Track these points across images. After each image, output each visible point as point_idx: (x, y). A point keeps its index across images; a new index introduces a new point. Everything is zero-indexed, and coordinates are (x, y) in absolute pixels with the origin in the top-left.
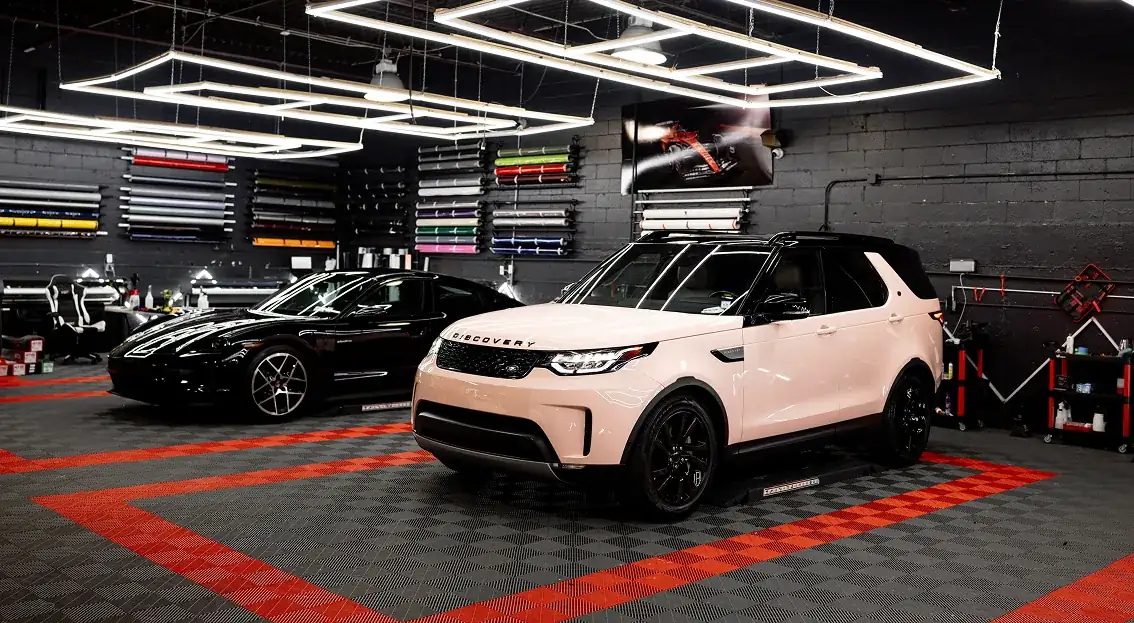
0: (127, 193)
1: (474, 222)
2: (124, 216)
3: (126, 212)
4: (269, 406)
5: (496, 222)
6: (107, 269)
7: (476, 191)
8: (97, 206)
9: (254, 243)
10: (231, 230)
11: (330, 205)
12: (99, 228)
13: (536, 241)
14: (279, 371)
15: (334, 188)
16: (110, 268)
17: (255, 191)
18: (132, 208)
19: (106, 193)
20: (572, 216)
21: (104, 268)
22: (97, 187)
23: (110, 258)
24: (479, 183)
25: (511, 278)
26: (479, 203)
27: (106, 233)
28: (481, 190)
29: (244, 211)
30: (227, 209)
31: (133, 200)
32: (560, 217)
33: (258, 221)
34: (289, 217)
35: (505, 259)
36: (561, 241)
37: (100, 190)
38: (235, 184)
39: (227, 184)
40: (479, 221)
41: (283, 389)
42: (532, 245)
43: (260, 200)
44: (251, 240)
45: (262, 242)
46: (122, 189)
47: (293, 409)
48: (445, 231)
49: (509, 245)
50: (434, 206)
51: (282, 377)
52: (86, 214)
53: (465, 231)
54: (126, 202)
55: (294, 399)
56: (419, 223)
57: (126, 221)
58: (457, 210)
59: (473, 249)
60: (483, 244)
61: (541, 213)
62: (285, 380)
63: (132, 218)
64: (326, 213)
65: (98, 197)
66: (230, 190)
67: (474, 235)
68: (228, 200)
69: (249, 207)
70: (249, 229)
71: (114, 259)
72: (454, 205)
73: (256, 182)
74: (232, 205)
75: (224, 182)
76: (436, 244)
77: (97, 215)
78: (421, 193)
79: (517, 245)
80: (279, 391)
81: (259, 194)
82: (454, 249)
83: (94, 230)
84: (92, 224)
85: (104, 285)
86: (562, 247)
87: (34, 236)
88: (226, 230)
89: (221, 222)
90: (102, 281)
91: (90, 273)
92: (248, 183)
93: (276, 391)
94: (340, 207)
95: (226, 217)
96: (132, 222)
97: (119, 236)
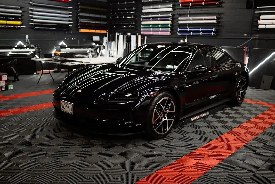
0: (31, 10)
1: (169, 22)
2: (31, 20)
3: (32, 18)
4: (160, 129)
5: (180, 22)
6: (27, 41)
7: (170, 9)
8: (20, 15)
9: (80, 31)
10: (71, 26)
11: (104, 17)
12: (22, 24)
13: (200, 30)
15: (105, 10)
16: (28, 41)
17: (79, 10)
18: (34, 16)
19: (23, 9)
20: (218, 19)
21: (25, 41)
22: (20, 7)
23: (27, 37)
24: (172, 6)
26: (171, 15)
27: (25, 27)
28: (172, 9)
29: (76, 18)
30: (69, 17)
31: (35, 13)
32: (214, 19)
33: (80, 22)
34: (91, 21)
35: (183, 37)
36: (214, 29)
37: (21, 9)
38: (72, 8)
39: (69, 7)
40: (171, 22)
42: (199, 32)
43: (81, 14)
44: (78, 30)
45: (82, 30)
46: (30, 8)
48: (155, 26)
49: (186, 31)
50: (150, 16)
51: (165, 111)
52: (16, 18)
53: (164, 26)
54: (32, 14)
56: (143, 23)
57: (32, 21)
58: (161, 17)
59: (168, 33)
60: (173, 30)
61: (203, 18)
62: (166, 113)
63: (35, 20)
64: (103, 20)
65: (20, 11)
66: (70, 10)
67: (169, 28)
68: (70, 14)
69: (77, 17)
70: (77, 25)
71: (29, 37)
72: (159, 15)
73: (79, 7)
74: (71, 16)
75: (68, 7)
76: (151, 31)
77: (21, 19)
78: (144, 11)
79: (190, 31)
80: (163, 120)
81: (81, 12)
82: (160, 33)
83: (20, 25)
84: (19, 23)
85: (26, 47)
86: (214, 32)
88: (69, 26)
89: (68, 23)
90: (25, 46)
91: (20, 43)
92: (76, 7)
94: (108, 17)
95: (69, 21)
96: (35, 22)
97: (30, 28)
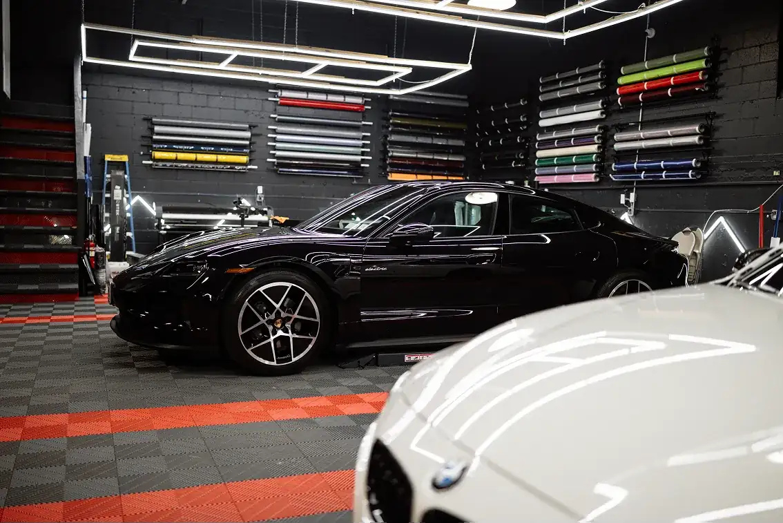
0: (274, 131)
1: (593, 148)
2: (272, 152)
3: (274, 148)
4: (265, 352)
5: (617, 146)
6: (258, 199)
7: (596, 115)
8: (247, 142)
9: (389, 178)
10: (368, 165)
11: (461, 143)
12: (251, 162)
13: (662, 164)
14: (278, 306)
15: (464, 127)
16: (260, 199)
17: (390, 129)
18: (278, 145)
19: (255, 131)
20: (707, 133)
21: (254, 199)
22: (247, 126)
23: (260, 189)
24: (600, 107)
25: (632, 208)
26: (599, 128)
27: (256, 167)
28: (602, 113)
29: (380, 148)
30: (364, 146)
31: (279, 137)
32: (694, 134)
33: (392, 157)
34: (423, 153)
35: (626, 187)
36: (693, 162)
37: (251, 127)
38: (371, 123)
39: (363, 123)
40: (599, 148)
41: (286, 331)
42: (660, 170)
43: (393, 138)
44: (387, 174)
45: (396, 177)
46: (270, 127)
47: (297, 358)
48: (565, 161)
49: (631, 170)
50: (554, 135)
51: (283, 315)
52: (238, 149)
53: (583, 159)
54: (274, 140)
55: (300, 346)
56: (540, 154)
57: (273, 156)
58: (576, 137)
59: (591, 178)
60: (602, 170)
61: (669, 132)
62: (289, 319)
63: (278, 153)
64: (456, 151)
65: (248, 134)
66: (365, 128)
67: (593, 163)
68: (364, 138)
69: (384, 145)
70: (384, 164)
71: (264, 190)
72: (573, 132)
73: (391, 121)
74: (369, 142)
75: (361, 122)
76: (555, 174)
77: (248, 151)
78: (542, 123)
79: (640, 170)
80: (280, 333)
81: (393, 132)
82: (573, 179)
83: (245, 164)
84: (244, 159)
85: (256, 213)
86: (693, 169)
87: (194, 170)
88: (362, 165)
89: (359, 158)
90: (253, 209)
91: (244, 202)
92: (384, 122)
93: (274, 333)
94: (470, 144)
95: (363, 154)
96: (279, 158)
97: (268, 170)
